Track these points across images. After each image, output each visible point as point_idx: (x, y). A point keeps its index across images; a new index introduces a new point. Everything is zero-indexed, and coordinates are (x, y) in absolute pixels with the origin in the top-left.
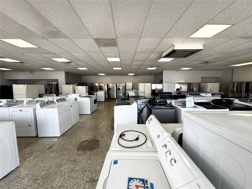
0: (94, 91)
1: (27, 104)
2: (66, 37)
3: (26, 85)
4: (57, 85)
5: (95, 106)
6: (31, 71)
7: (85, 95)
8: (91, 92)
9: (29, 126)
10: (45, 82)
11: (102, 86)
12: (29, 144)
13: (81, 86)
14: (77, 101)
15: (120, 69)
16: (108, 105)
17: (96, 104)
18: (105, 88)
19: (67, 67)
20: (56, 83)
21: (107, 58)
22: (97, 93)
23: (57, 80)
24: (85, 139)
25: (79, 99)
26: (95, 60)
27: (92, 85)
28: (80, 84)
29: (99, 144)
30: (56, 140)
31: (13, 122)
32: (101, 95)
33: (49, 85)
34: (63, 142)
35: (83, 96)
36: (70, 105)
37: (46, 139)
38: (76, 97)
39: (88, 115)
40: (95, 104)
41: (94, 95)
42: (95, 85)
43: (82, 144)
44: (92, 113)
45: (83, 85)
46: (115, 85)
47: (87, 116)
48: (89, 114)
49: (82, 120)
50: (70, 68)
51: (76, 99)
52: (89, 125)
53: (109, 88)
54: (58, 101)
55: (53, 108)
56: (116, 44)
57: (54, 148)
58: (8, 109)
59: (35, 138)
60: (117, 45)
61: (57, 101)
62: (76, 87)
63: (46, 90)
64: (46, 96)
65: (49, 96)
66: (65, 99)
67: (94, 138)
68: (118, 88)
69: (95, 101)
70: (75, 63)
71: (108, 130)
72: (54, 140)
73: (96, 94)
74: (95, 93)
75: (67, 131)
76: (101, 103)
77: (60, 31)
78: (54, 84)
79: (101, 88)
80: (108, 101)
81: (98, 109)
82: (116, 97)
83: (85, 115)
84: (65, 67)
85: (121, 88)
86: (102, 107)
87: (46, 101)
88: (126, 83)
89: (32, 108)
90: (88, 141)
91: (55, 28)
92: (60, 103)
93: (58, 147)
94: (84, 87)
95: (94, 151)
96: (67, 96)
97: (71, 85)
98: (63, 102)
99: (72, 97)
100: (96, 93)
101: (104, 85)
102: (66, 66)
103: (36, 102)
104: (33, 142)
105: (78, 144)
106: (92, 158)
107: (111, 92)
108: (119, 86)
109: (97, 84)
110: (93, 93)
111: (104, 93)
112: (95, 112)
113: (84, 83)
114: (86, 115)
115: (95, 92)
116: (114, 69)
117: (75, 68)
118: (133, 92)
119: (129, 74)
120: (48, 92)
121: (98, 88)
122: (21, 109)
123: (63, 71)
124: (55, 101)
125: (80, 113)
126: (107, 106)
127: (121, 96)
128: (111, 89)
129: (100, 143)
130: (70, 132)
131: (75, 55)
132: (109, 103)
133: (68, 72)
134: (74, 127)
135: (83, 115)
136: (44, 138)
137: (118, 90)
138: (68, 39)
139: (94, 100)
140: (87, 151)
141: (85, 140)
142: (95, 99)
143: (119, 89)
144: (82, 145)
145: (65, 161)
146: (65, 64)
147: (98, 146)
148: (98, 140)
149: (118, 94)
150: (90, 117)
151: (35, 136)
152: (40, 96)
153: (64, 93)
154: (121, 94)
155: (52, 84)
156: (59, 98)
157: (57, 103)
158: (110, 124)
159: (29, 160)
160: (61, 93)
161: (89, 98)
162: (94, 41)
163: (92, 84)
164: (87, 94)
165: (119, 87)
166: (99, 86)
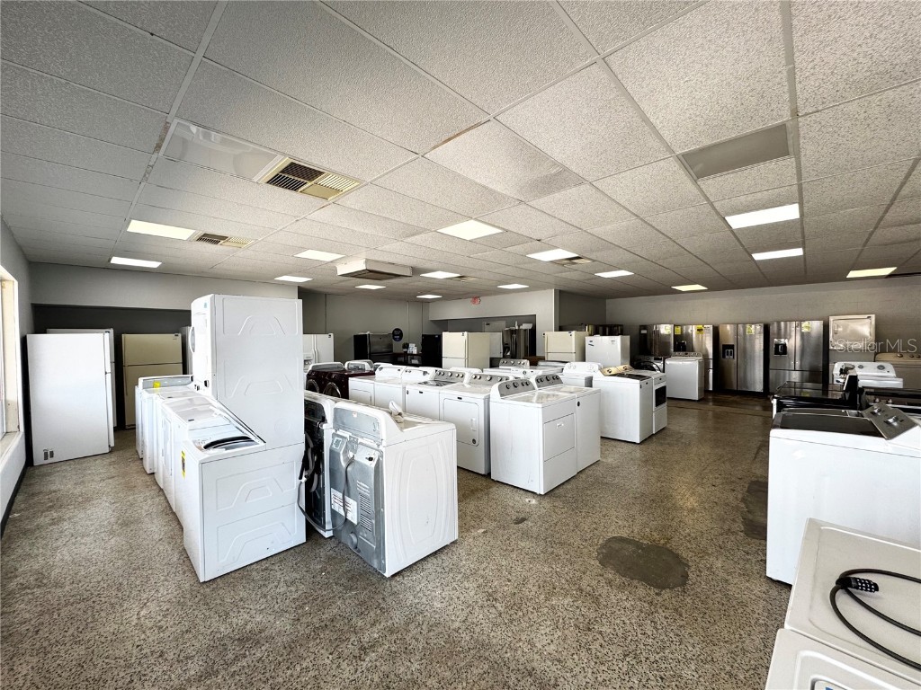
0: (652, 355)
1: (470, 383)
2: (580, 181)
3: (466, 333)
4: (533, 332)
5: (660, 415)
6: (475, 295)
7: (621, 368)
8: (642, 357)
9: (474, 441)
10: (503, 323)
11: (689, 337)
12: (473, 492)
13: (604, 334)
14: (591, 386)
15: (798, 252)
16: (717, 416)
17: (664, 406)
18: (702, 343)
19: (564, 275)
20: (529, 326)
21: (727, 218)
22: (667, 362)
23: (532, 319)
24: (624, 533)
25: (601, 381)
26: (669, 235)
27: (644, 332)
28: (601, 329)
29: (686, 576)
30: (534, 502)
31: (453, 426)
32: (684, 372)
33: (512, 332)
34: (555, 518)
35: (614, 371)
36: (574, 398)
37: (508, 490)
38: (589, 375)
39: (630, 446)
40: (660, 407)
41: (655, 370)
42: (658, 333)
43: (616, 546)
44: (645, 440)
45: (611, 334)
46: (756, 331)
47: (626, 448)
48: (635, 443)
49: (610, 460)
50: (572, 277)
51: (589, 382)
52: (636, 481)
53: (723, 341)
54: (539, 380)
55: (528, 401)
56: (790, 142)
57: (530, 524)
58: (438, 391)
59: (483, 478)
60: (791, 149)
61: (537, 381)
62: (588, 339)
63: (506, 348)
64: (507, 364)
65: (512, 365)
66: (557, 378)
67: (662, 542)
68: (777, 345)
69: (661, 395)
70: (590, 257)
71: (726, 527)
72: (527, 500)
73: (662, 367)
74: (658, 364)
75: (563, 484)
76: (683, 404)
77: (566, 169)
78: (525, 330)
79: (682, 345)
80: (717, 402)
81: (670, 427)
82: (759, 388)
83: (618, 443)
84: (559, 275)
85: (793, 343)
86: (688, 425)
87: (511, 379)
88: (831, 319)
89: (483, 396)
90: (638, 545)
91: (555, 164)
92: (547, 390)
93: (541, 526)
94: (618, 339)
95: (666, 594)
96: (560, 368)
97: (573, 333)
98: (551, 387)
99: (575, 372)
100: (660, 364)
101: (699, 330)
102: (561, 272)
103: (488, 379)
104: (482, 490)
105: (601, 541)
106: (660, 616)
107: (731, 361)
108: (779, 337)
109: (663, 326)
110: (648, 364)
111: (696, 364)
112: (659, 436)
113: (615, 326)
114: (623, 444)
115: (656, 359)
116: (758, 257)
117: (588, 276)
118: (881, 368)
119: (852, 274)
120: (509, 354)
121: (669, 343)
122: (460, 395)
123: (551, 288)
124: (533, 381)
125: (602, 432)
126: (710, 423)
127: (790, 385)
128: (732, 347)
129: (691, 575)
130: (572, 489)
131: (598, 231)
132: (725, 409)
133: (565, 289)
134: (583, 476)
135: (613, 442)
136: (503, 486)
137: (777, 352)
138: (583, 187)
139: (657, 391)
140: (635, 582)
141: (625, 535)
142: (658, 387)
143: (783, 350)
144: (617, 551)
145: (563, 581)
146: (561, 267)
147: (684, 584)
148: (682, 558)
149: (772, 374)
150: (638, 453)
151: (483, 472)
152: (494, 363)
153: (550, 357)
154: (795, 377)
155: (519, 330)
156: (539, 372)
157: (539, 387)
158: (737, 506)
159: (474, 533)
160: (543, 359)
161: (638, 381)
162: (675, 166)
163: (644, 327)
164: (628, 366)
165: (783, 341)
166: (675, 336)
